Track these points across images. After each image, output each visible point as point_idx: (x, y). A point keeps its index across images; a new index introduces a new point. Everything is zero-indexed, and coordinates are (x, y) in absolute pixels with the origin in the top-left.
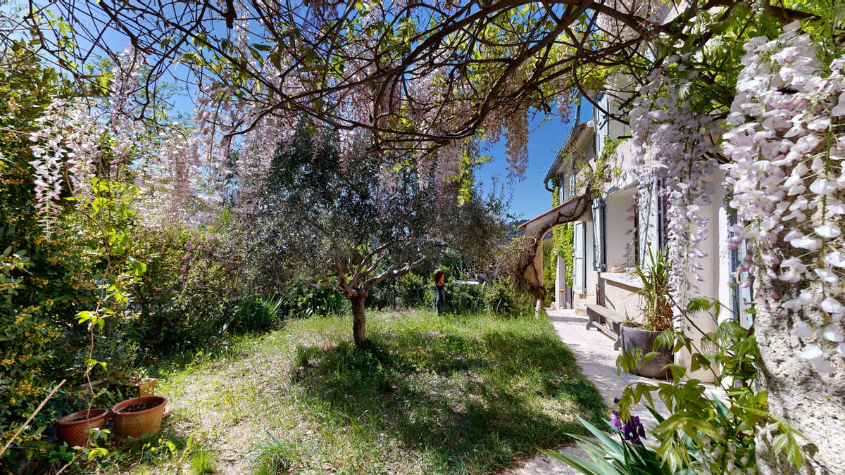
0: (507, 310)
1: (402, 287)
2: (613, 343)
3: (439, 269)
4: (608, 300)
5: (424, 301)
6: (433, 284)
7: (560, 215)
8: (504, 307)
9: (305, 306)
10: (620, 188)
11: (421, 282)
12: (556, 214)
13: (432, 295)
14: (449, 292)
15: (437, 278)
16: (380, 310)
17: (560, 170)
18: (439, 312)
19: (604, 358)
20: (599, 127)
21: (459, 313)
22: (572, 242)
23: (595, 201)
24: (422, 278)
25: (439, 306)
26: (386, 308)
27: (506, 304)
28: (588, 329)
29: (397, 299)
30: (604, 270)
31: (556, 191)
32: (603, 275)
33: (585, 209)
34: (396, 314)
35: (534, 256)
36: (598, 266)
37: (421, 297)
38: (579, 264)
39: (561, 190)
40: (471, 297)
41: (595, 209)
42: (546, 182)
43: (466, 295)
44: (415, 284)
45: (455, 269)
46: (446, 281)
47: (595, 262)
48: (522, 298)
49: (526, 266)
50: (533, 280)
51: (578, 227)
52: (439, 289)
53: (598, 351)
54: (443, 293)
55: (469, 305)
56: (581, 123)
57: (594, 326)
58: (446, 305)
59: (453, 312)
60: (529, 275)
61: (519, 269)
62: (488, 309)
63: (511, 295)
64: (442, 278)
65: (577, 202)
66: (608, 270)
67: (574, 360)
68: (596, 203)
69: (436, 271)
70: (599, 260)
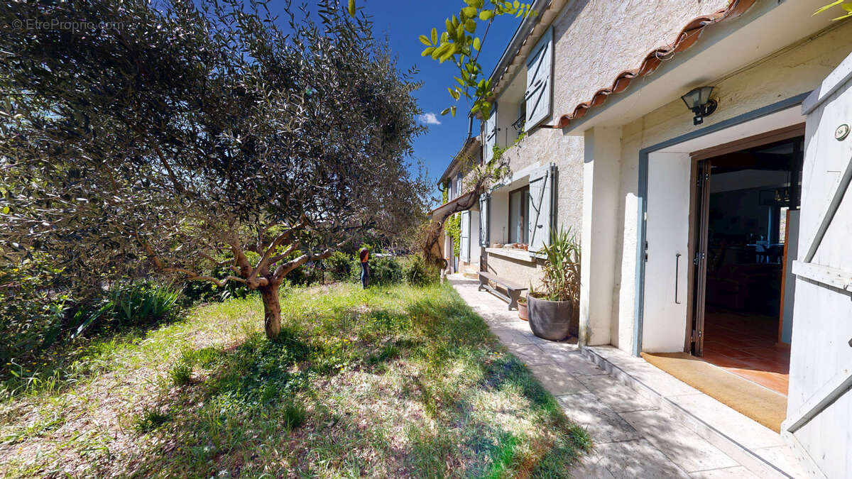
0: (421, 280)
1: (331, 264)
2: (507, 306)
3: (364, 249)
4: (490, 267)
5: (350, 275)
6: (359, 260)
7: (458, 205)
8: (417, 278)
9: (221, 289)
10: (506, 184)
11: (347, 258)
12: (455, 204)
13: (357, 270)
14: (373, 267)
15: (363, 255)
16: (308, 285)
17: (450, 176)
18: (364, 286)
19: (507, 321)
20: (487, 139)
21: (381, 285)
22: (459, 226)
23: (482, 195)
24: (349, 255)
25: (364, 280)
26: (314, 283)
27: (420, 275)
28: (480, 290)
29: (326, 273)
30: (488, 246)
31: (446, 190)
32: (487, 250)
33: (474, 202)
34: (324, 288)
35: (439, 236)
36: (483, 242)
37: (348, 270)
38: (464, 242)
39: (450, 190)
40: (391, 270)
41: (482, 201)
42: (438, 184)
43: (387, 268)
44: (343, 261)
45: (377, 247)
46: (370, 258)
47: (481, 240)
48: (430, 269)
49: (433, 243)
50: (437, 254)
51: (465, 215)
52: (364, 265)
53: (498, 313)
54: (368, 268)
55: (389, 277)
56: (472, 137)
57: (484, 288)
58: (370, 279)
59: (376, 284)
60: (434, 250)
61: (427, 246)
62: (405, 280)
63: (423, 267)
64: (367, 257)
65: (469, 196)
66: (491, 245)
67: (488, 327)
68: (483, 197)
69: (361, 250)
70: (484, 239)
